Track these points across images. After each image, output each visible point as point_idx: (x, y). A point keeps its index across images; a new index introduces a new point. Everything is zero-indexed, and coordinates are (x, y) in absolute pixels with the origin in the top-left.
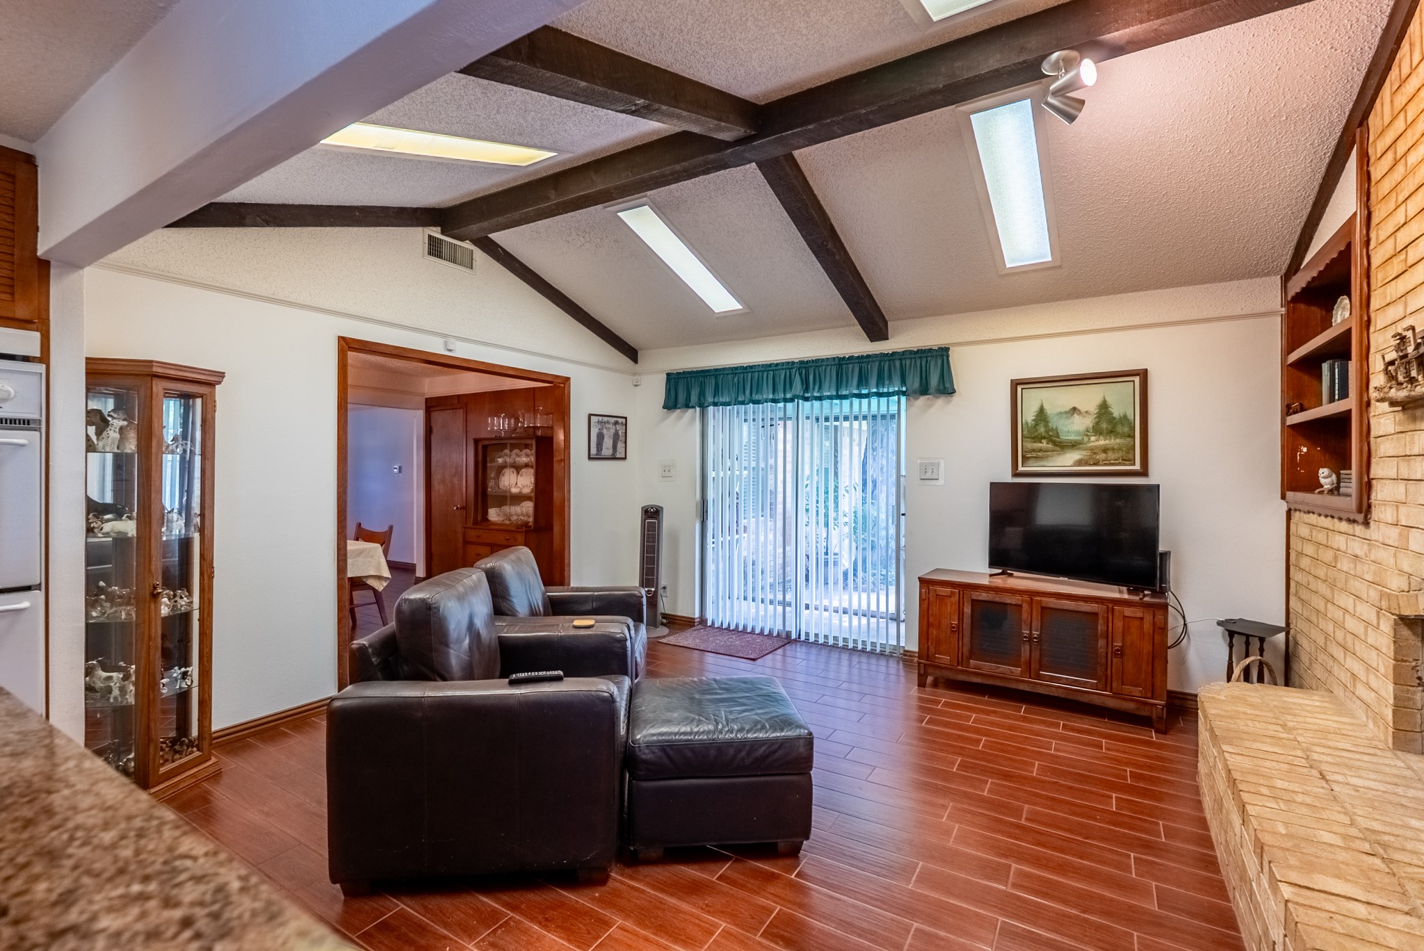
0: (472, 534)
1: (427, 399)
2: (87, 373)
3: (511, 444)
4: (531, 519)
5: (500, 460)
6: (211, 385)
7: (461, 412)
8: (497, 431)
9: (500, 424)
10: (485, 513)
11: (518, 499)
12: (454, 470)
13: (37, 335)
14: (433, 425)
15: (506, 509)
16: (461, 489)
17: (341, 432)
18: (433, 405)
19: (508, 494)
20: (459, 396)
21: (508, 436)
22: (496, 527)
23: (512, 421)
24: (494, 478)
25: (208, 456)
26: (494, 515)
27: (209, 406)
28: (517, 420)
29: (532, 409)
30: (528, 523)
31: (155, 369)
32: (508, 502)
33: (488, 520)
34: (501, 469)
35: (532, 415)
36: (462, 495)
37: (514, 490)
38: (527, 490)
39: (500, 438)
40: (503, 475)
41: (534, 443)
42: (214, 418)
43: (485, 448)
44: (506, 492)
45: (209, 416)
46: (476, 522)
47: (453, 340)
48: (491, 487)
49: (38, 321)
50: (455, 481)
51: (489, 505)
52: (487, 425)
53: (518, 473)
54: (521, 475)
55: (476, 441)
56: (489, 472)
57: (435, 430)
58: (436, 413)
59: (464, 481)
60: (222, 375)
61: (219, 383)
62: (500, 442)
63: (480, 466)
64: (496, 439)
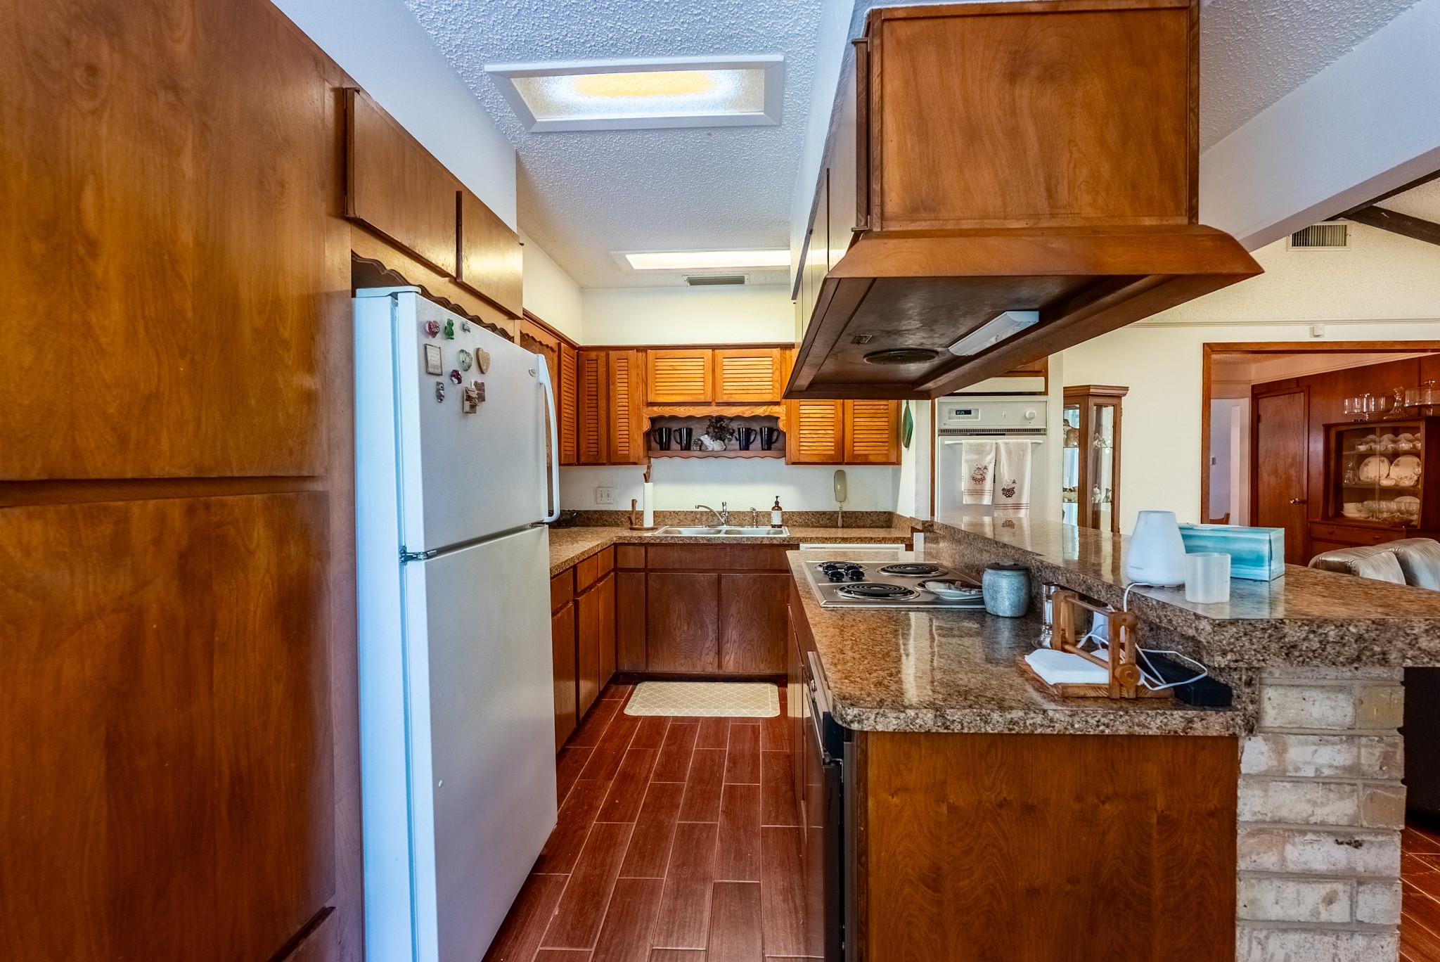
0: (1321, 530)
1: (1253, 386)
2: (1065, 397)
3: (1382, 429)
4: (1415, 517)
5: (1362, 448)
6: (1119, 397)
7: (1301, 398)
8: (1357, 414)
9: (1363, 406)
10: (1342, 508)
11: (1395, 492)
12: (1290, 460)
13: (1043, 378)
14: (1261, 413)
15: (1374, 505)
16: (1300, 482)
17: (1205, 426)
18: (1260, 393)
19: (1377, 487)
20: (1297, 379)
21: (1374, 419)
22: (1357, 524)
23: (1382, 401)
24: (1353, 469)
25: (1117, 448)
26: (1351, 510)
27: (1118, 412)
28: (1390, 399)
29: (1417, 384)
30: (1412, 521)
31: (1091, 390)
32: (1377, 496)
33: (1343, 516)
34: (1362, 458)
35: (1417, 392)
36: (1302, 487)
37: (1385, 483)
38: (1407, 483)
39: (1362, 422)
40: (1366, 465)
41: (1423, 426)
42: (1120, 421)
43: (1340, 435)
44: (1375, 484)
45: (1118, 420)
46: (1325, 517)
47: (1321, 325)
48: (1349, 479)
49: (1043, 372)
50: (1293, 472)
51: (1345, 497)
52: (1343, 407)
53: (1391, 463)
54: (1397, 465)
55: (1327, 428)
56: (1344, 461)
57: (1263, 419)
58: (1265, 400)
59: (1305, 472)
60: (1126, 389)
61: (1125, 395)
62: (1363, 426)
63: (1333, 455)
64: (1356, 422)
